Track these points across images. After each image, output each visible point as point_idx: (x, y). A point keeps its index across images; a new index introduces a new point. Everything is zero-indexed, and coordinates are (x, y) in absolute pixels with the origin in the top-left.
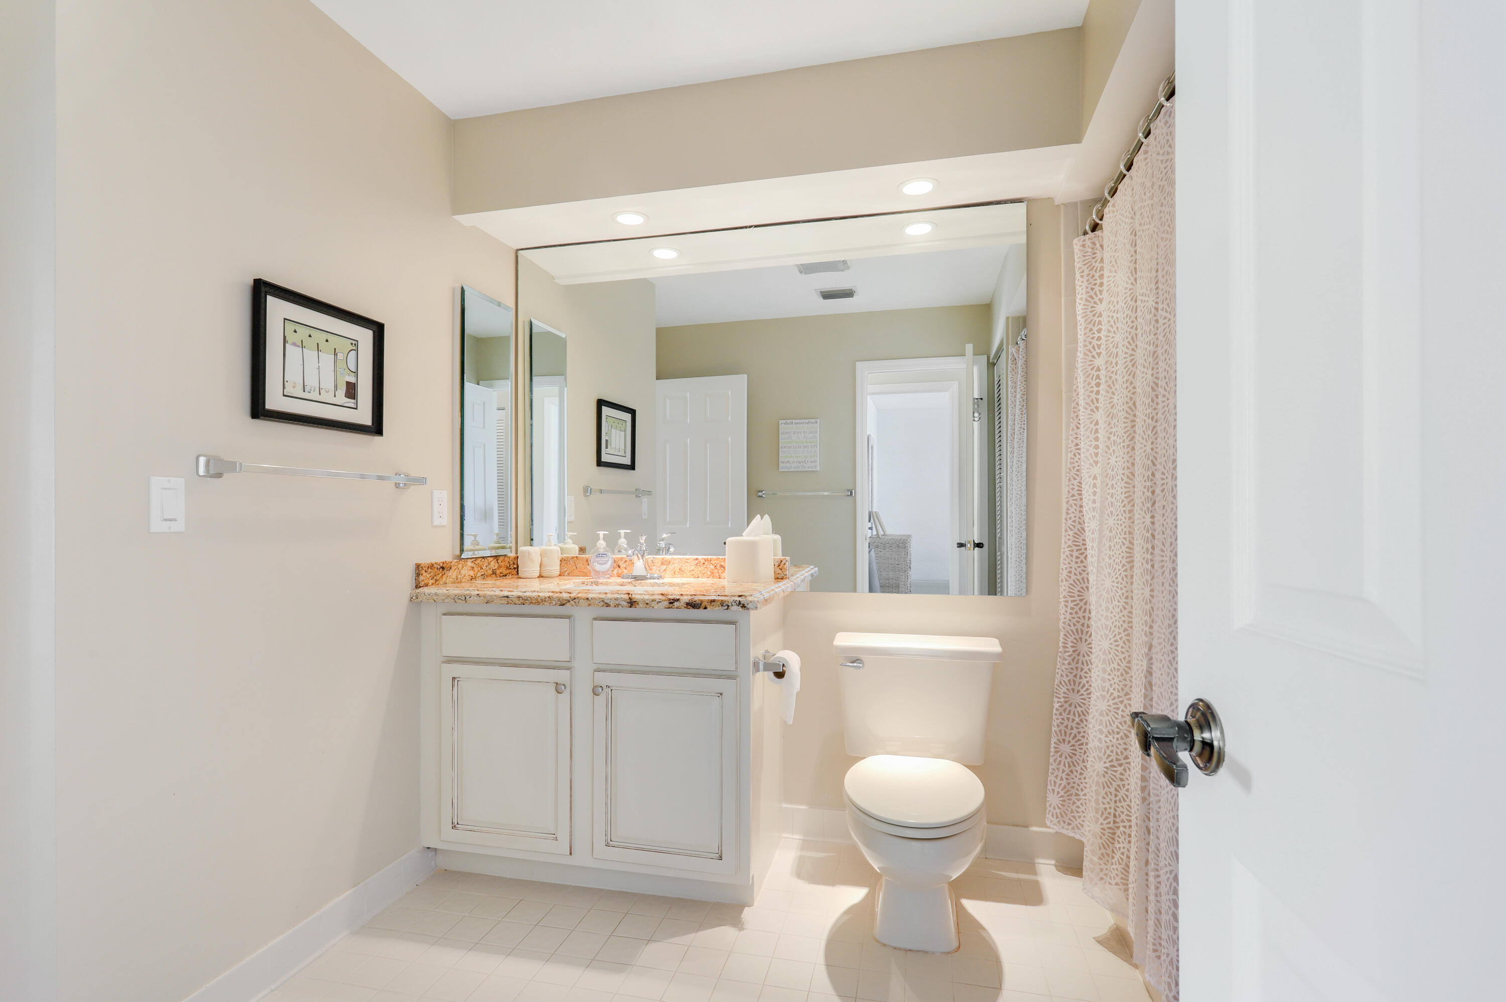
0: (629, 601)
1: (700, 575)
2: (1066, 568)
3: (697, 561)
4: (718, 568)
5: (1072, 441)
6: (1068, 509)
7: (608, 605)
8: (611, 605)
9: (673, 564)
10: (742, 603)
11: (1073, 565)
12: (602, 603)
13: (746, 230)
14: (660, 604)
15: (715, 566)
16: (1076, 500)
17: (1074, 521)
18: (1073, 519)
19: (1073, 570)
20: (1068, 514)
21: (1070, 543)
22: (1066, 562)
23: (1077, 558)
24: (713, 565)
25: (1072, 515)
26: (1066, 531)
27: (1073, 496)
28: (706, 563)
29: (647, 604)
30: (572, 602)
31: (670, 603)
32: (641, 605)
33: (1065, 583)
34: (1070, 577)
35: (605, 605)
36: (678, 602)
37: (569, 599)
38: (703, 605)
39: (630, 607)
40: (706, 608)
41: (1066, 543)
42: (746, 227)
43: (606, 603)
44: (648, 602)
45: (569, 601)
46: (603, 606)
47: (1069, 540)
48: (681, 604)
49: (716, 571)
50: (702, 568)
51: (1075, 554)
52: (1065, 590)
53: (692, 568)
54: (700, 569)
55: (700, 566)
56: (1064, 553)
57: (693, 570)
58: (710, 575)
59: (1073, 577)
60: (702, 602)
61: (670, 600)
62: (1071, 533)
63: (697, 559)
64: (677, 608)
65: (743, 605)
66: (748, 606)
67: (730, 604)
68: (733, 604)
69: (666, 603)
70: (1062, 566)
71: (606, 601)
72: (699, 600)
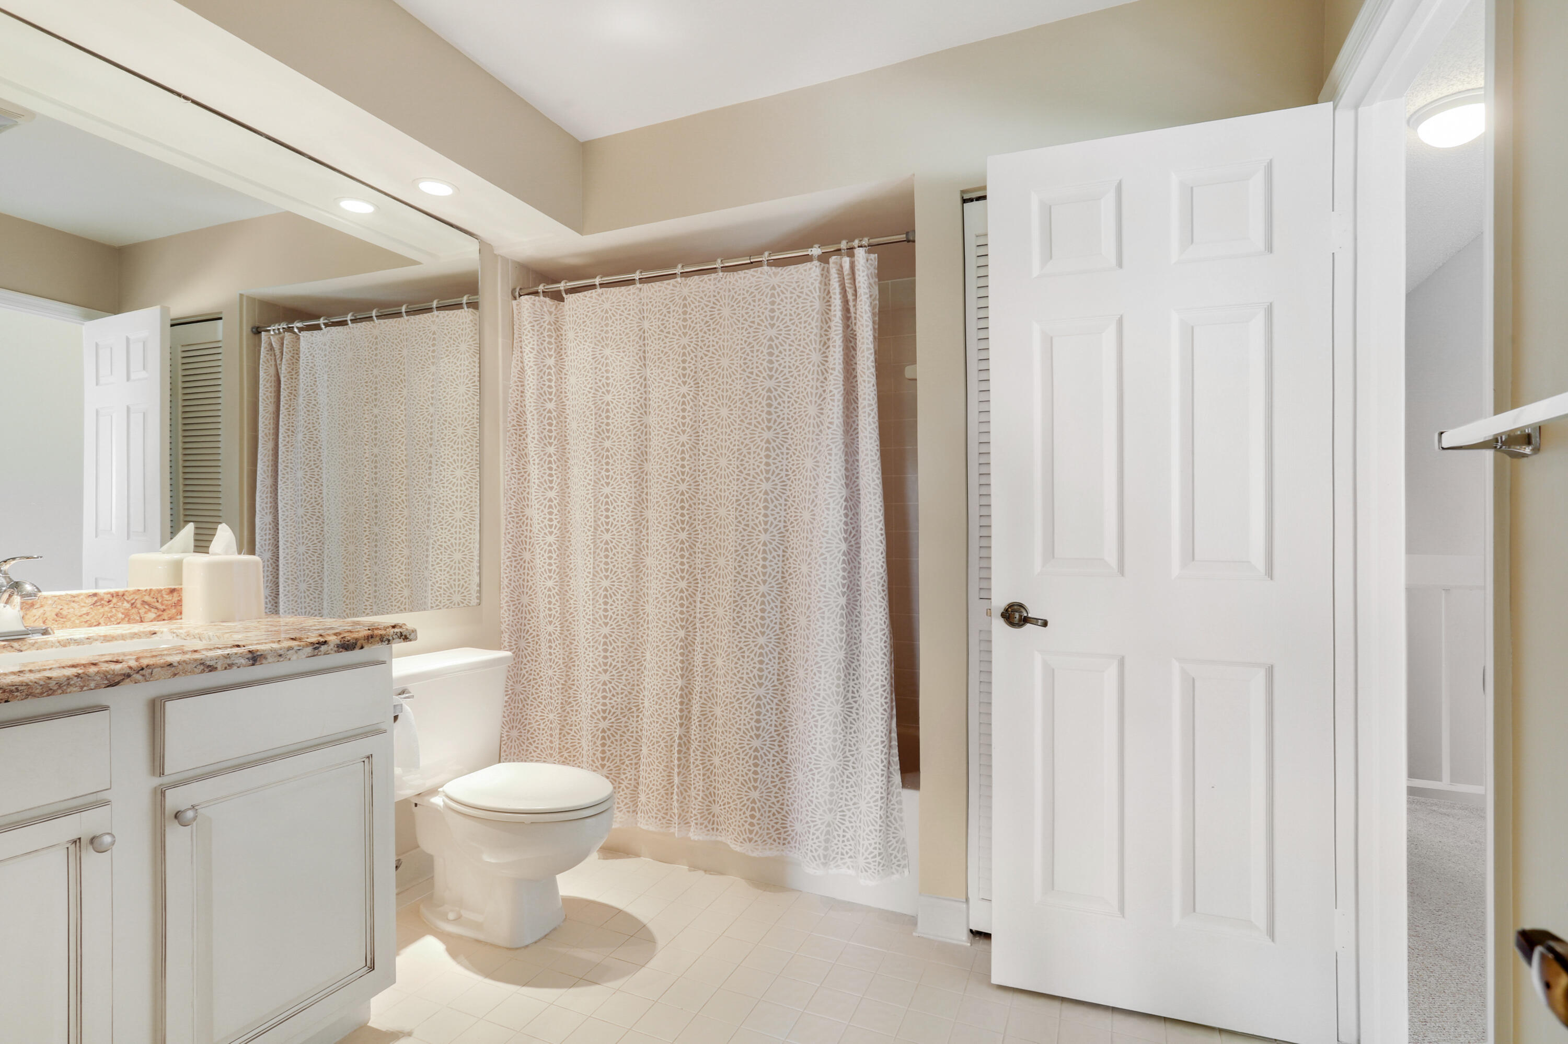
0: (250, 656)
1: (102, 621)
2: (507, 577)
3: (95, 599)
4: (139, 605)
5: (509, 466)
6: (507, 525)
7: (212, 669)
8: (219, 667)
9: (42, 606)
10: (404, 634)
11: (513, 574)
12: (202, 667)
13: (177, 98)
14: (300, 652)
15: (132, 604)
16: (513, 517)
17: (513, 536)
18: (512, 534)
19: (513, 579)
20: (507, 529)
21: (509, 554)
22: (507, 571)
23: (515, 567)
24: (128, 602)
25: (510, 530)
26: (506, 544)
27: (511, 513)
28: (115, 600)
29: (280, 655)
30: (138, 677)
31: (315, 649)
32: (270, 660)
33: (506, 590)
34: (510, 584)
35: (207, 670)
36: (326, 646)
37: (129, 671)
38: (359, 644)
39: (253, 665)
40: (362, 648)
41: (505, 555)
42: (179, 95)
43: (209, 666)
44: (281, 652)
45: (129, 676)
46: (203, 671)
47: (508, 552)
48: (330, 648)
49: (134, 611)
50: (106, 609)
51: (514, 564)
52: (507, 596)
53: (85, 610)
54: (102, 610)
55: (103, 605)
56: (504, 563)
57: (87, 614)
58: (123, 619)
59: (513, 584)
60: (357, 640)
61: (312, 644)
62: (510, 546)
63: (95, 595)
64: (325, 654)
65: (406, 636)
66: (411, 637)
67: (391, 638)
68: (394, 637)
69: (309, 650)
70: (503, 575)
71: (208, 663)
72: (353, 638)
